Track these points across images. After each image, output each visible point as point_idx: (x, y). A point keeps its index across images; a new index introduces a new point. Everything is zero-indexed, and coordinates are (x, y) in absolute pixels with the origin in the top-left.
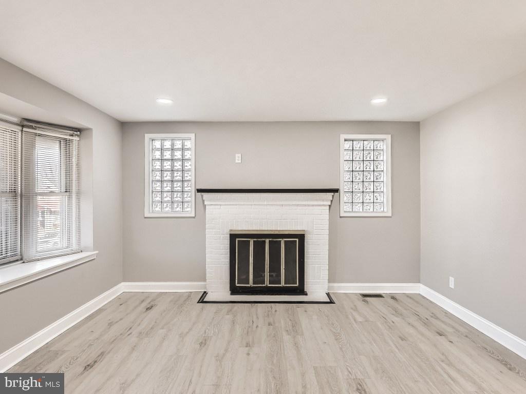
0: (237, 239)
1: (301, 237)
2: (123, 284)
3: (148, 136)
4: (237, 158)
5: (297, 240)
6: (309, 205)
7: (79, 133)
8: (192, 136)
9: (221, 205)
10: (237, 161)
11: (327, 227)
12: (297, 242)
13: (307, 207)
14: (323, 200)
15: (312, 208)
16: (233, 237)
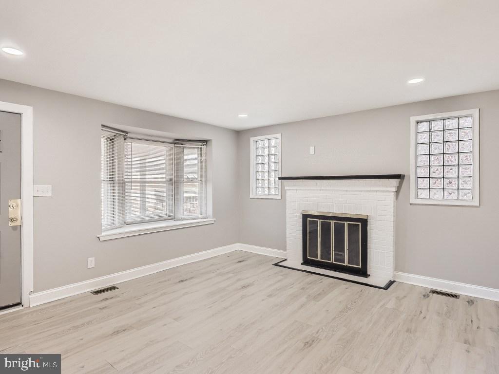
0: (308, 219)
1: (364, 222)
2: (238, 244)
3: (252, 139)
4: (311, 150)
5: (360, 223)
6: (372, 191)
7: (205, 143)
8: (279, 135)
9: (297, 190)
10: (311, 153)
11: (391, 213)
12: (360, 225)
14: (387, 187)
16: (305, 217)
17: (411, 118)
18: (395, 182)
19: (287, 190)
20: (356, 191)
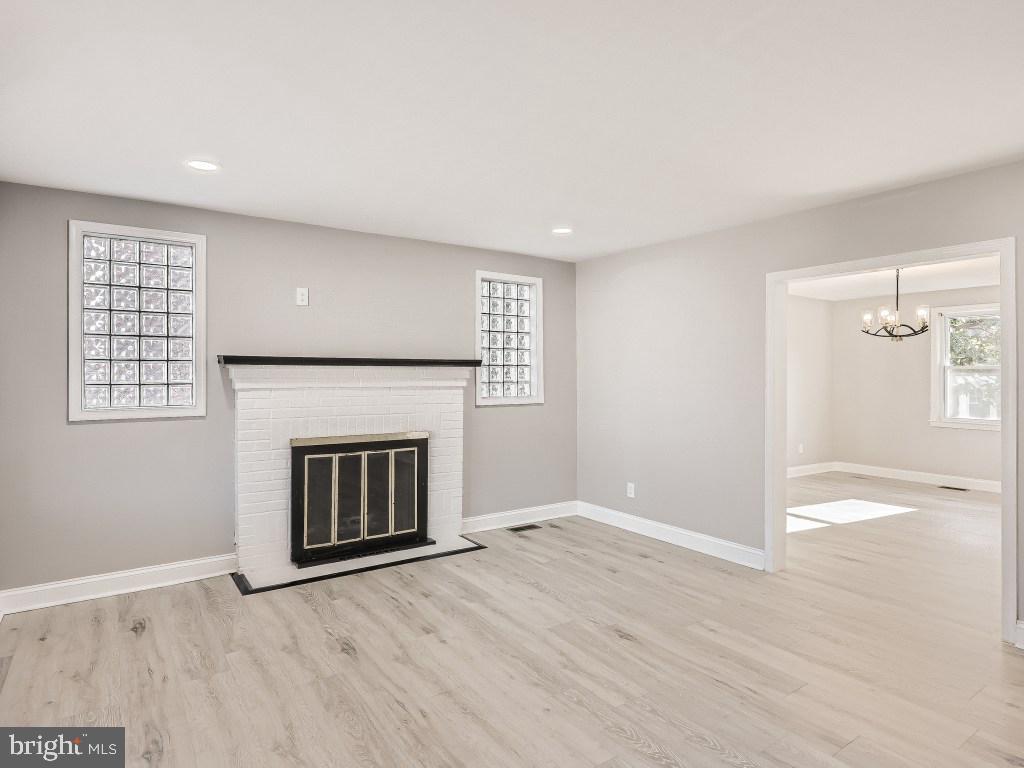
0: (307, 457)
1: (422, 445)
3: (77, 227)
4: (299, 297)
5: (415, 450)
6: (433, 388)
8: (200, 239)
9: (271, 390)
10: (299, 303)
12: (414, 454)
13: (430, 391)
14: (456, 379)
15: (438, 391)
16: (298, 453)
17: (478, 271)
18: (466, 371)
19: (243, 390)
20: (406, 388)
